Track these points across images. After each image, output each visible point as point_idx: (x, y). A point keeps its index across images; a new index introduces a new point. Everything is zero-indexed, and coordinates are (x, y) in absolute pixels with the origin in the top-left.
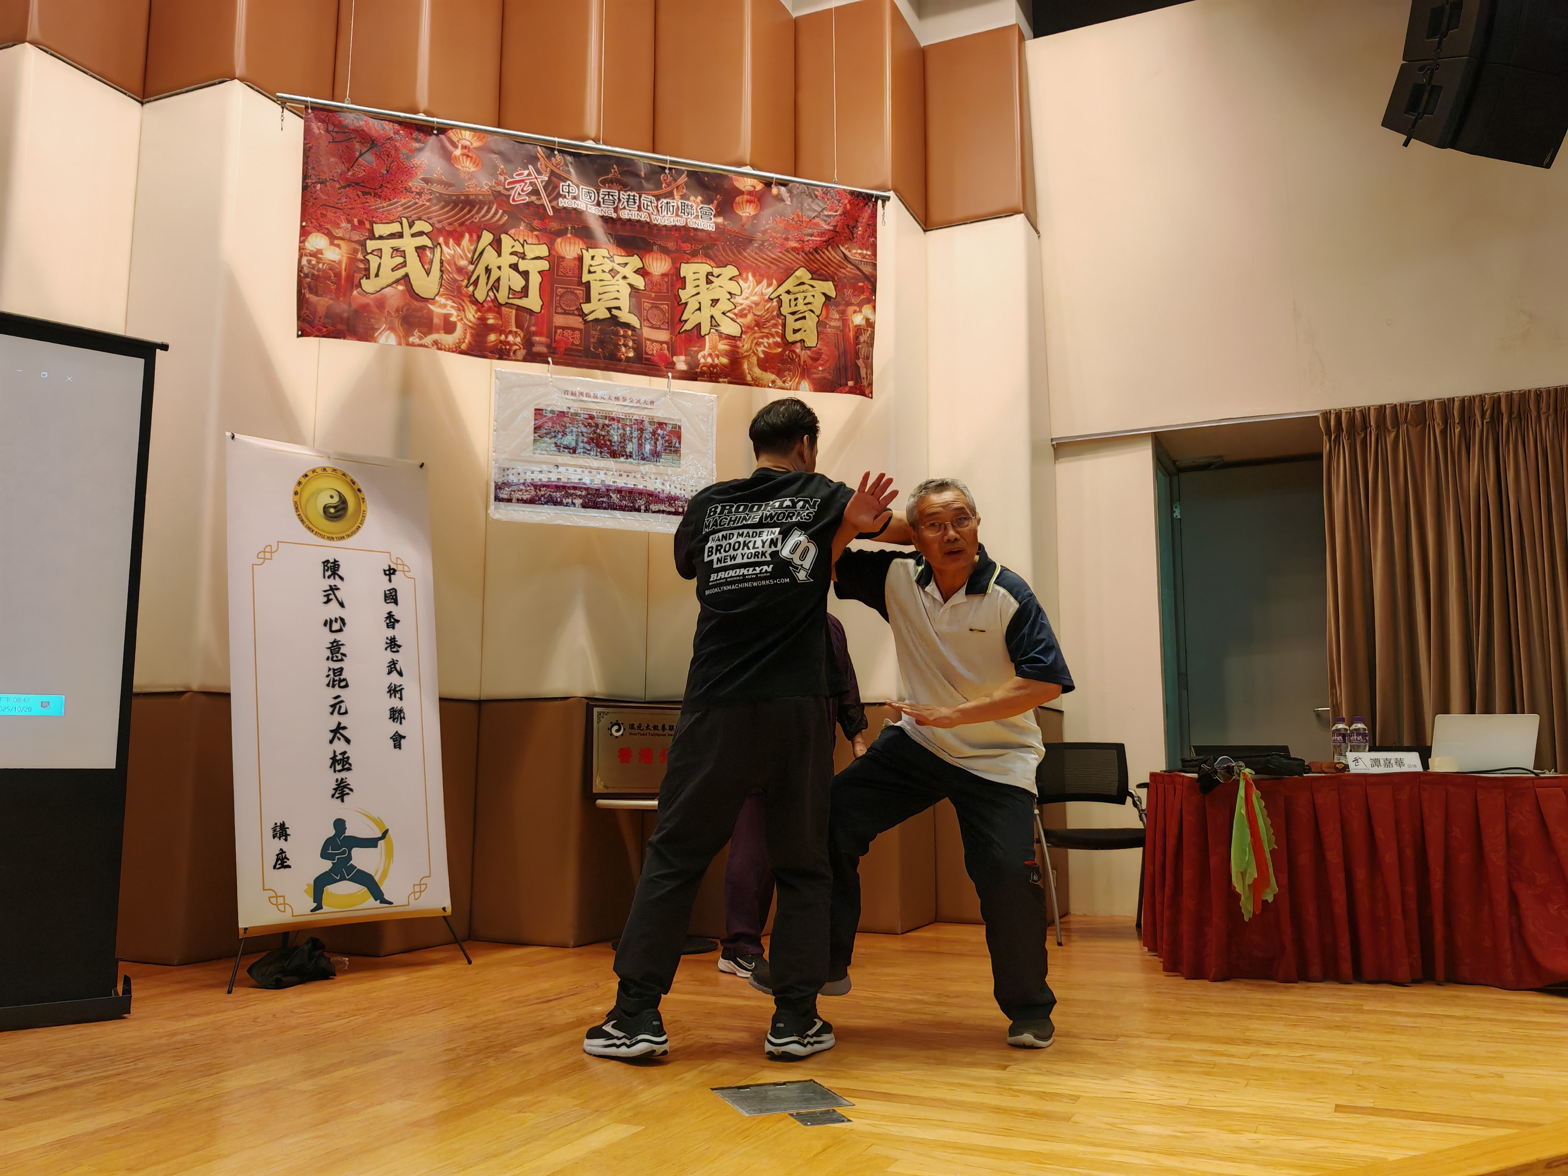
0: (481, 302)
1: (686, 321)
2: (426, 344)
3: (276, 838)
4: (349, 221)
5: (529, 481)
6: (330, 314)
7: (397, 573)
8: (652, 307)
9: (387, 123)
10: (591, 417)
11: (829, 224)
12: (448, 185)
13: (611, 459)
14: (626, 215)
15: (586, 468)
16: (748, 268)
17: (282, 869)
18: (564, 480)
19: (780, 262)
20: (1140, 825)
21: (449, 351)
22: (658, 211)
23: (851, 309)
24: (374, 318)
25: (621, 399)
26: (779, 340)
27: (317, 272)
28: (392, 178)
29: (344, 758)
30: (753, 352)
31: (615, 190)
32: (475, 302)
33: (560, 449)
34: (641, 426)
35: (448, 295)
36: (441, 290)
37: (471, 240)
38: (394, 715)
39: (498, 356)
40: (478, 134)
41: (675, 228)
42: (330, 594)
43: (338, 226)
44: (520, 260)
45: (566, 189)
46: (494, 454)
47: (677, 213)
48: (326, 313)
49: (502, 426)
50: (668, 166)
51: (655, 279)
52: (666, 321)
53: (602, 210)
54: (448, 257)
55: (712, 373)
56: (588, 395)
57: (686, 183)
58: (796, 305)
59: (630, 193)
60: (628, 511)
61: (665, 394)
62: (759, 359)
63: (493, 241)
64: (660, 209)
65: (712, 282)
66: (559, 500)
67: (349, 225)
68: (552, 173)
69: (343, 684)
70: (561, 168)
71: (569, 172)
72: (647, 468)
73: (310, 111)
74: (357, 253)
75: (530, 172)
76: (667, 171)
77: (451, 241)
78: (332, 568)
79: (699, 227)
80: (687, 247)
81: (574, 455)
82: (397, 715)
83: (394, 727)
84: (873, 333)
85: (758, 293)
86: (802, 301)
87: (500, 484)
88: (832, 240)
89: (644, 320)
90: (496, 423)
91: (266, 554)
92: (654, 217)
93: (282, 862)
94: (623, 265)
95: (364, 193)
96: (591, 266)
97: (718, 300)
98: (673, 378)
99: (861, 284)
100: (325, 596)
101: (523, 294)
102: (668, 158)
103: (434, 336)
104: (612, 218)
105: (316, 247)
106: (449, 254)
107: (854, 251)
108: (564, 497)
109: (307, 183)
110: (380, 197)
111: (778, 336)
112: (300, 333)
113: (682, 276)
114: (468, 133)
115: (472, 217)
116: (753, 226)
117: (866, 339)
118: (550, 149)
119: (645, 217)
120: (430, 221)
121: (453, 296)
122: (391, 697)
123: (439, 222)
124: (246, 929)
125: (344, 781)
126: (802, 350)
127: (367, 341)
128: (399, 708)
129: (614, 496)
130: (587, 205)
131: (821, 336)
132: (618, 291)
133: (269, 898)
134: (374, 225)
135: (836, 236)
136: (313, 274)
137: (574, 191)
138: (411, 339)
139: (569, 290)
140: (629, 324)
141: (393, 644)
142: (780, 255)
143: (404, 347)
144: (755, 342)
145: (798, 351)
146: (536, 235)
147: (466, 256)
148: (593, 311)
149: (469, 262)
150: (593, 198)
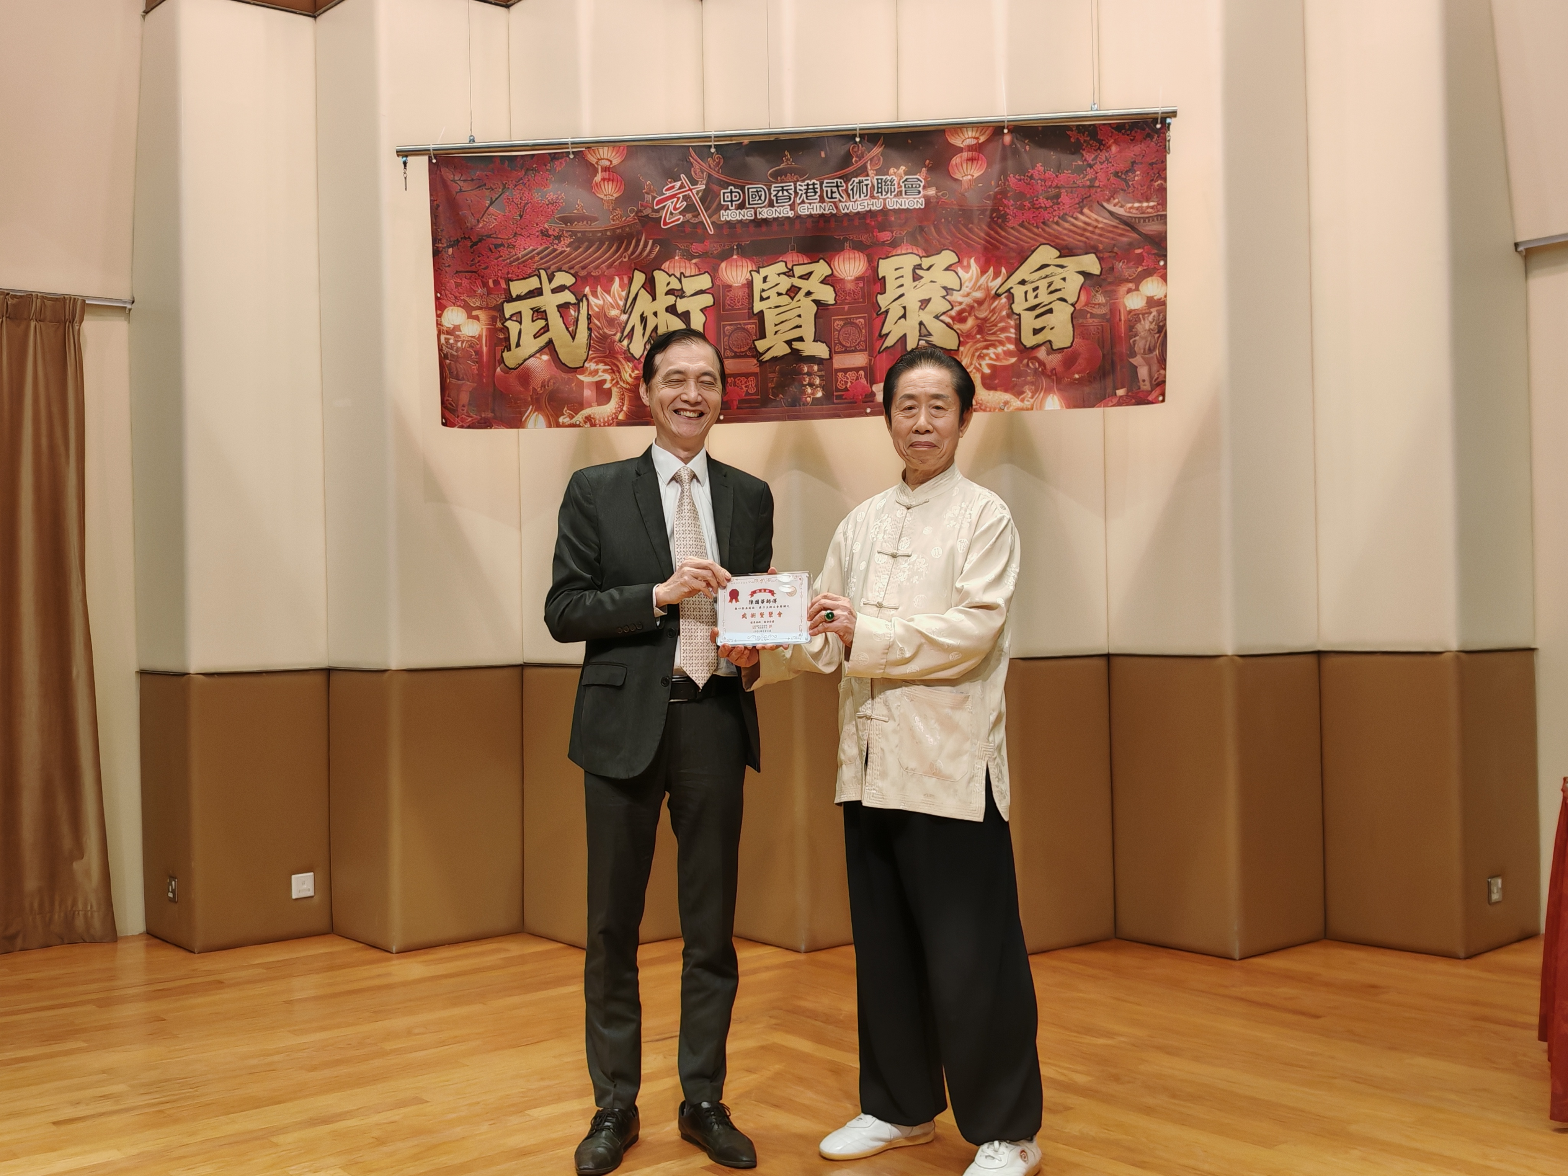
1: (887, 336)
2: (578, 423)
4: (485, 285)
6: (474, 400)
12: (591, 220)
14: (806, 211)
16: (970, 251)
21: (604, 426)
22: (847, 196)
23: (1124, 287)
24: (520, 399)
26: (1012, 347)
27: (456, 352)
28: (526, 223)
30: (979, 368)
31: (790, 182)
35: (598, 357)
36: (591, 352)
37: (622, 285)
40: (619, 147)
41: (871, 214)
43: (473, 293)
44: (678, 298)
45: (727, 194)
47: (872, 193)
48: (470, 399)
50: (857, 134)
51: (847, 287)
52: (862, 340)
53: (776, 210)
54: (597, 310)
57: (881, 152)
59: (809, 181)
62: (984, 376)
63: (646, 281)
64: (850, 193)
65: (921, 277)
67: (485, 290)
68: (709, 177)
70: (721, 169)
73: (434, 161)
74: (496, 323)
75: (682, 183)
76: (857, 140)
77: (599, 289)
79: (903, 207)
80: (885, 236)
84: (1164, 313)
85: (983, 287)
86: (1045, 289)
88: (1089, 199)
89: (834, 345)
92: (844, 205)
94: (806, 277)
95: (500, 246)
96: (763, 290)
97: (929, 300)
99: (1140, 250)
103: (587, 412)
104: (789, 217)
105: (453, 322)
106: (596, 306)
109: (438, 247)
110: (514, 247)
111: (1012, 342)
112: (444, 423)
113: (880, 276)
115: (621, 255)
119: (829, 209)
120: (571, 270)
121: (605, 357)
123: (583, 268)
127: (515, 427)
131: (1079, 328)
132: (799, 316)
134: (510, 283)
136: (452, 355)
137: (737, 194)
138: (561, 420)
139: (739, 326)
140: (814, 356)
143: (555, 429)
144: (980, 354)
145: (1041, 356)
146: (695, 264)
147: (618, 305)
148: (769, 349)
149: (621, 311)
150: (763, 198)
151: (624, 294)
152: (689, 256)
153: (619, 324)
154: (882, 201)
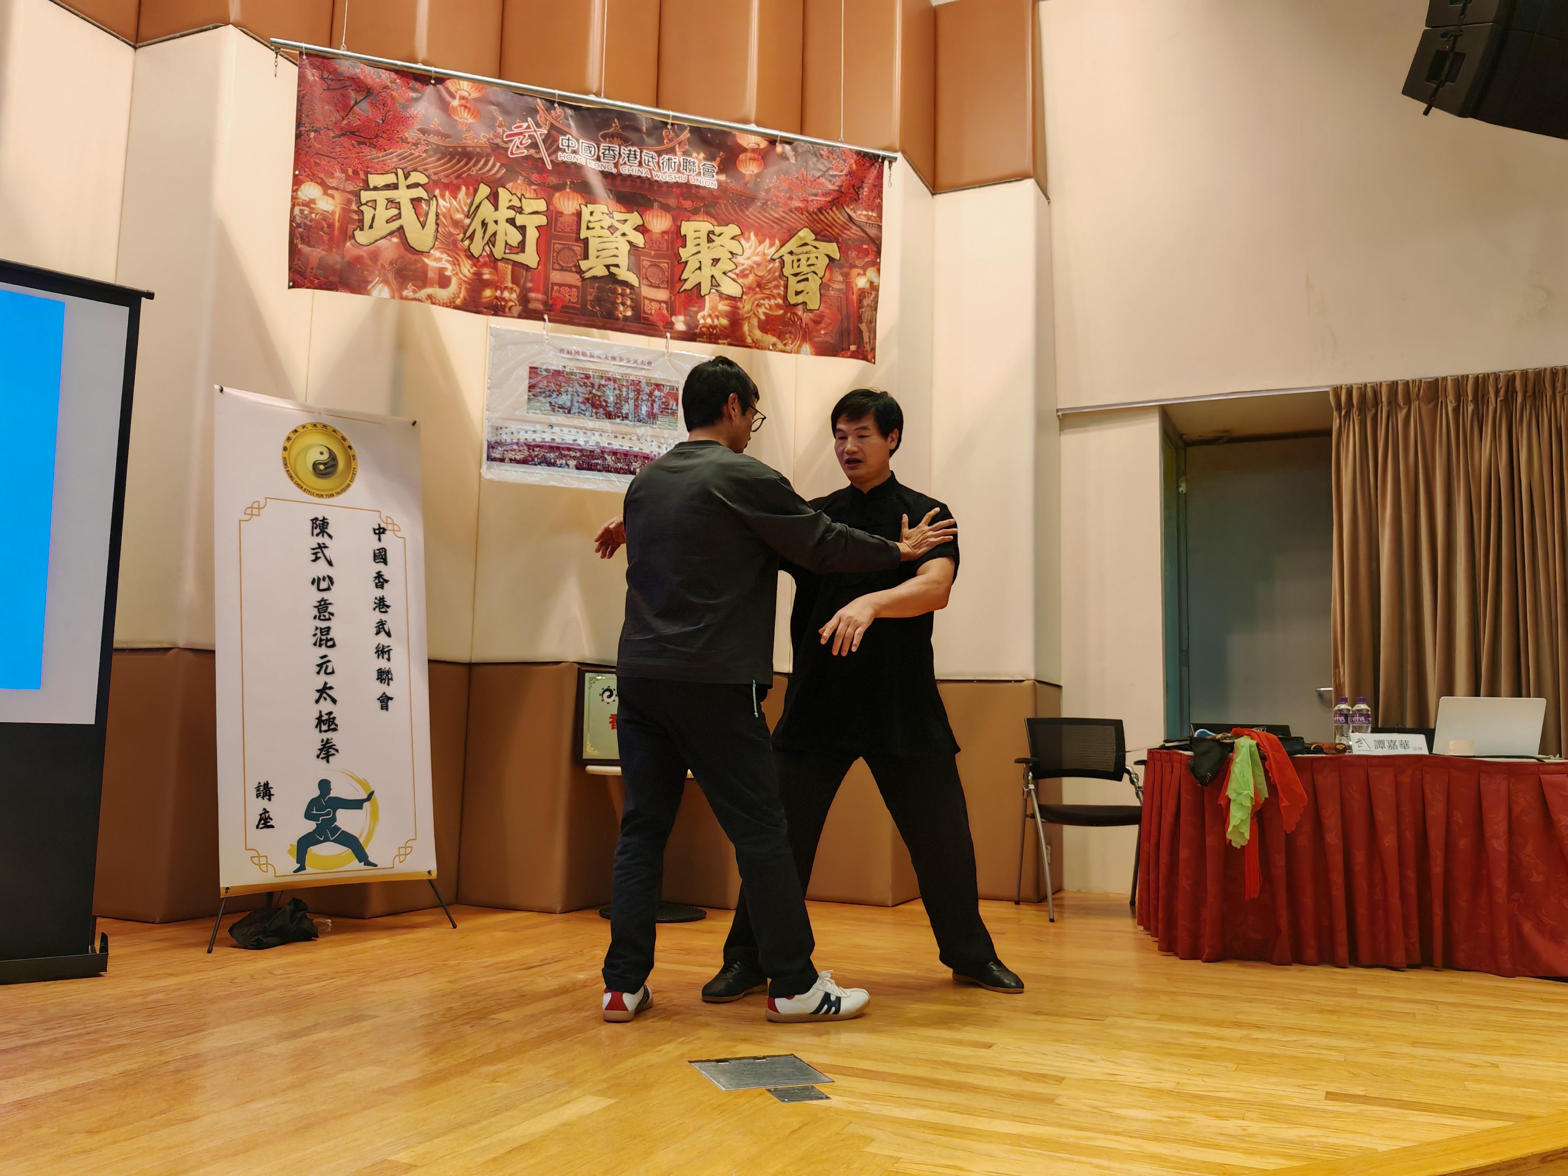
0: (477, 256)
1: (686, 280)
2: (420, 298)
3: (259, 798)
4: (344, 171)
5: (522, 440)
6: (322, 265)
7: (386, 532)
8: (651, 265)
9: (383, 71)
10: (587, 377)
11: (834, 184)
12: (447, 136)
13: (607, 420)
14: (627, 171)
15: (581, 429)
16: (750, 227)
17: (265, 829)
18: (558, 440)
19: (783, 222)
20: (1137, 803)
21: (443, 306)
22: (659, 167)
23: (855, 272)
24: (368, 270)
25: (618, 359)
26: (780, 301)
27: (310, 222)
28: (387, 128)
29: (330, 719)
30: (754, 313)
31: (616, 145)
32: (470, 256)
33: (554, 409)
34: (638, 387)
35: (443, 248)
36: (437, 243)
37: (467, 194)
38: (381, 675)
39: (493, 312)
40: (477, 84)
41: (677, 185)
42: (319, 552)
43: (332, 175)
44: (518, 214)
45: (565, 143)
46: (487, 412)
47: (679, 169)
48: (318, 264)
49: (495, 385)
50: (670, 121)
51: (655, 237)
52: (666, 280)
53: (602, 165)
54: (444, 210)
55: (711, 334)
56: (584, 354)
57: (688, 139)
58: (799, 266)
59: (631, 148)
60: (623, 473)
61: (663, 355)
62: (759, 320)
63: (490, 194)
64: (661, 165)
65: (714, 241)
66: (553, 460)
67: (344, 175)
68: (552, 126)
69: (330, 643)
70: (561, 121)
71: (569, 126)
72: (643, 430)
73: (304, 57)
74: (351, 205)
75: (529, 125)
76: (669, 127)
77: (447, 194)
78: (321, 526)
79: (701, 185)
80: (688, 204)
81: (569, 415)
82: (384, 676)
83: (381, 688)
84: (877, 296)
85: (760, 253)
86: (805, 262)
87: (492, 443)
88: (837, 201)
89: (643, 278)
90: (489, 381)
91: (254, 510)
92: (656, 173)
93: (265, 821)
94: (623, 222)
95: (359, 143)
96: (590, 222)
97: (719, 260)
98: (672, 338)
99: (865, 246)
100: (313, 554)
101: (519, 250)
102: (671, 113)
103: (429, 291)
104: (612, 173)
105: (309, 196)
106: (444, 207)
107: (859, 212)
108: (557, 458)
109: (300, 131)
110: (375, 147)
111: (780, 298)
112: (291, 284)
113: (682, 234)
114: (466, 83)
115: (469, 169)
116: (757, 184)
117: (870, 302)
118: (550, 102)
119: (645, 173)
120: (426, 173)
121: (449, 250)
122: (378, 657)
123: (435, 174)
124: (227, 888)
125: (330, 741)
126: (804, 312)
127: (360, 293)
128: (387, 669)
129: (609, 458)
130: (586, 159)
131: (824, 299)
132: (617, 248)
133: (252, 857)
134: (369, 176)
135: (841, 196)
136: (305, 225)
137: (573, 145)
138: (405, 293)
139: (567, 246)
140: (627, 282)
141: (382, 604)
142: (783, 214)
143: (397, 301)
144: (756, 303)
145: (800, 313)
146: (535, 190)
147: (463, 210)
148: (590, 269)
149: (465, 215)
150: (593, 153)
151: (469, 201)
152: (531, 183)
153: (463, 227)
154: (687, 177)
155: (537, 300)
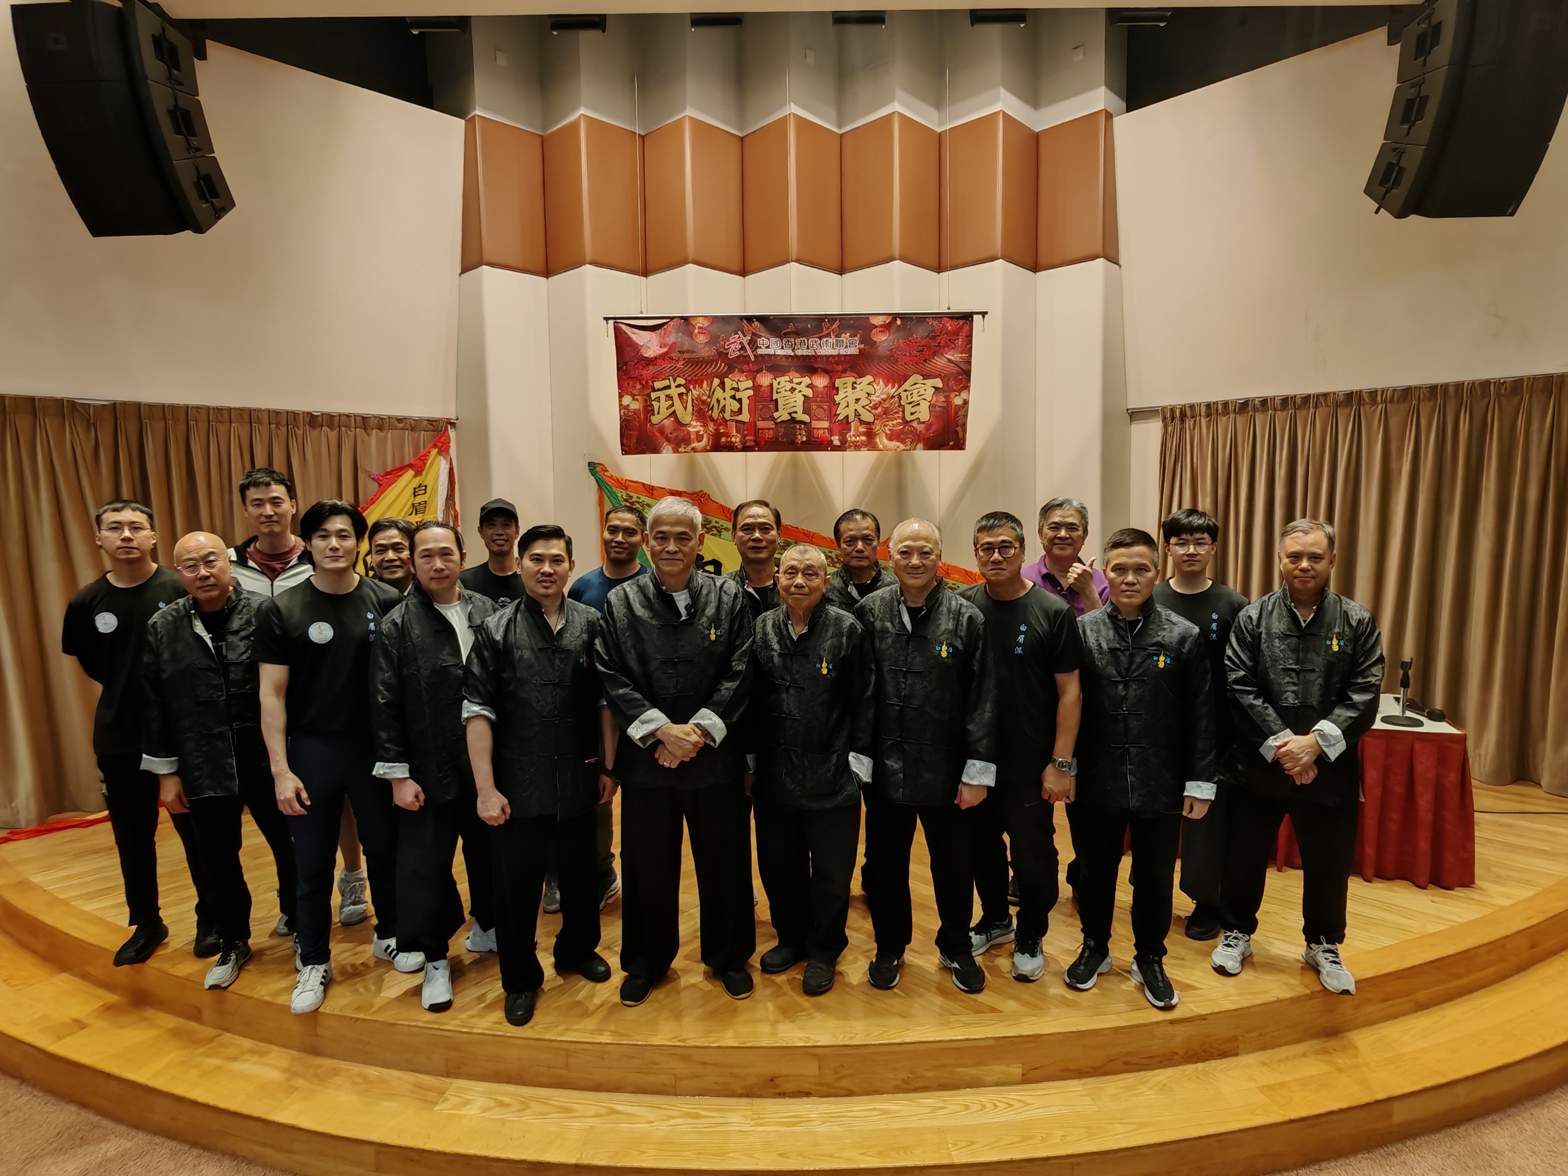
0: (716, 420)
1: (839, 415)
2: (688, 450)
4: (641, 384)
8: (817, 408)
12: (692, 352)
14: (800, 353)
16: (880, 376)
21: (701, 452)
23: (953, 395)
24: (659, 439)
26: (900, 420)
27: (628, 417)
30: (883, 430)
31: (791, 338)
32: (712, 420)
35: (697, 419)
36: (694, 417)
37: (707, 384)
39: (727, 450)
40: (707, 318)
41: (832, 356)
43: (636, 387)
44: (737, 392)
45: (762, 343)
47: (833, 346)
51: (819, 390)
52: (827, 415)
53: (785, 352)
55: (855, 445)
57: (838, 326)
58: (912, 398)
59: (801, 338)
62: (886, 434)
63: (720, 382)
64: (822, 346)
65: (856, 388)
68: (753, 334)
70: (758, 330)
74: (647, 402)
75: (739, 336)
76: (826, 320)
77: (697, 386)
79: (848, 354)
80: (839, 368)
84: (967, 408)
85: (886, 392)
86: (916, 394)
89: (813, 417)
92: (818, 351)
94: (799, 384)
95: (648, 365)
96: (778, 388)
97: (860, 399)
98: (831, 451)
99: (960, 377)
101: (739, 413)
103: (692, 446)
104: (792, 355)
105: (627, 403)
106: (696, 395)
107: (956, 356)
112: (623, 451)
113: (836, 387)
115: (707, 370)
117: (963, 413)
119: (812, 352)
120: (684, 377)
121: (700, 420)
123: (689, 376)
126: (918, 424)
127: (657, 454)
130: (775, 350)
131: (932, 414)
132: (796, 401)
134: (654, 382)
136: (626, 419)
137: (767, 343)
138: (681, 449)
139: (765, 405)
140: (802, 421)
143: (676, 454)
144: (884, 424)
145: (915, 425)
146: (745, 375)
147: (706, 394)
148: (780, 417)
149: (708, 397)
150: (779, 345)
152: (743, 372)
153: (707, 404)
154: (838, 350)
155: (751, 440)
